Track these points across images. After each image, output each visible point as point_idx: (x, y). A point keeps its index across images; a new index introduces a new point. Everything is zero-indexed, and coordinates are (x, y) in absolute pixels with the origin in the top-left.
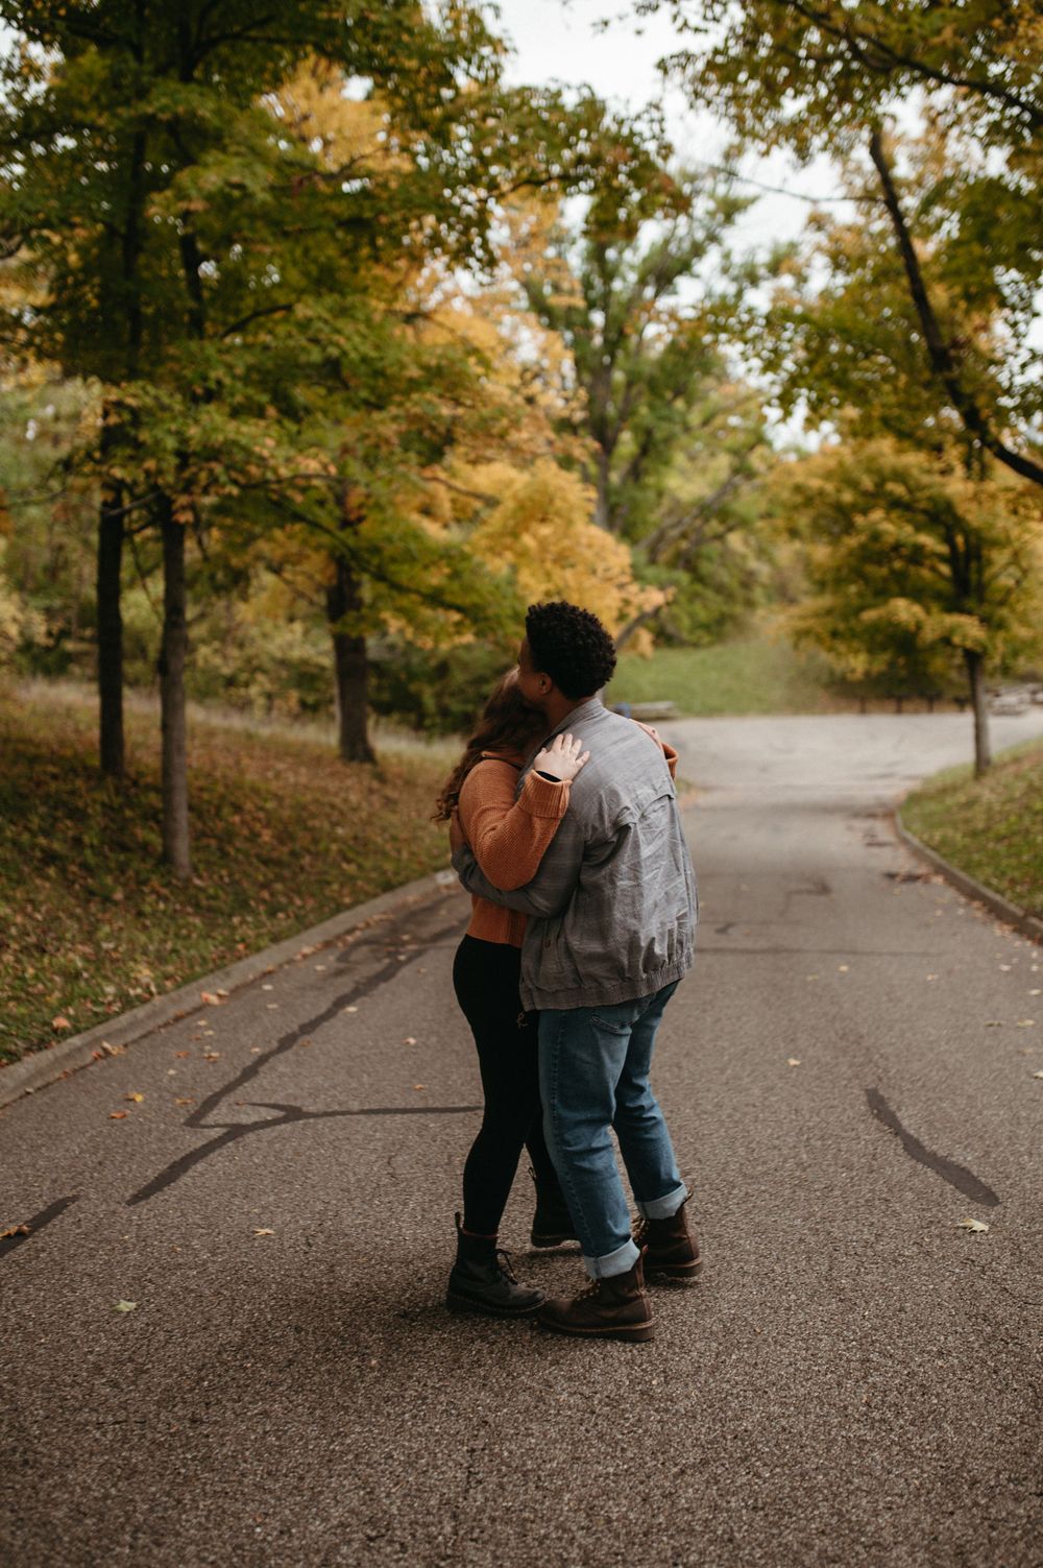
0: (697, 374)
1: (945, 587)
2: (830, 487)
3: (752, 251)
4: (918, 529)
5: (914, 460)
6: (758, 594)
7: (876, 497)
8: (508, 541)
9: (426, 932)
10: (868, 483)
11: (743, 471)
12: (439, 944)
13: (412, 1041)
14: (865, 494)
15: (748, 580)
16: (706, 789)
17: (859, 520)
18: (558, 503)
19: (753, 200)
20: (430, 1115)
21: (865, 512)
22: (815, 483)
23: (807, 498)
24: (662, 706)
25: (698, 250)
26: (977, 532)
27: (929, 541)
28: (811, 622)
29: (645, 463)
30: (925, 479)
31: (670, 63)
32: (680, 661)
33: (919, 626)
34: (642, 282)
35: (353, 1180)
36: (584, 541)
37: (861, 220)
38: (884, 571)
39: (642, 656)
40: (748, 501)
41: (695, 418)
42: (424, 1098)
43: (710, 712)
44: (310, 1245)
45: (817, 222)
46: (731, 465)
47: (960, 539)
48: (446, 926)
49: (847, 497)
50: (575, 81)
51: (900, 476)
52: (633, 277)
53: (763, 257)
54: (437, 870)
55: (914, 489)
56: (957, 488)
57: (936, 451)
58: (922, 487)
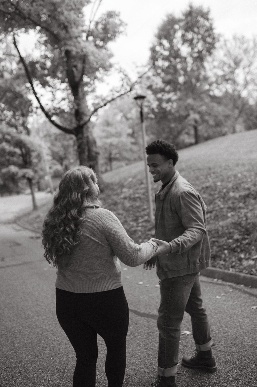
1: (21, 162)
4: (15, 147)
5: (13, 130)
7: (3, 140)
26: (29, 149)
27: (18, 151)
30: (15, 135)
33: (17, 173)
38: (4, 159)
47: (24, 150)
51: (9, 134)
55: (12, 137)
56: (23, 137)
57: (16, 127)
58: (14, 137)
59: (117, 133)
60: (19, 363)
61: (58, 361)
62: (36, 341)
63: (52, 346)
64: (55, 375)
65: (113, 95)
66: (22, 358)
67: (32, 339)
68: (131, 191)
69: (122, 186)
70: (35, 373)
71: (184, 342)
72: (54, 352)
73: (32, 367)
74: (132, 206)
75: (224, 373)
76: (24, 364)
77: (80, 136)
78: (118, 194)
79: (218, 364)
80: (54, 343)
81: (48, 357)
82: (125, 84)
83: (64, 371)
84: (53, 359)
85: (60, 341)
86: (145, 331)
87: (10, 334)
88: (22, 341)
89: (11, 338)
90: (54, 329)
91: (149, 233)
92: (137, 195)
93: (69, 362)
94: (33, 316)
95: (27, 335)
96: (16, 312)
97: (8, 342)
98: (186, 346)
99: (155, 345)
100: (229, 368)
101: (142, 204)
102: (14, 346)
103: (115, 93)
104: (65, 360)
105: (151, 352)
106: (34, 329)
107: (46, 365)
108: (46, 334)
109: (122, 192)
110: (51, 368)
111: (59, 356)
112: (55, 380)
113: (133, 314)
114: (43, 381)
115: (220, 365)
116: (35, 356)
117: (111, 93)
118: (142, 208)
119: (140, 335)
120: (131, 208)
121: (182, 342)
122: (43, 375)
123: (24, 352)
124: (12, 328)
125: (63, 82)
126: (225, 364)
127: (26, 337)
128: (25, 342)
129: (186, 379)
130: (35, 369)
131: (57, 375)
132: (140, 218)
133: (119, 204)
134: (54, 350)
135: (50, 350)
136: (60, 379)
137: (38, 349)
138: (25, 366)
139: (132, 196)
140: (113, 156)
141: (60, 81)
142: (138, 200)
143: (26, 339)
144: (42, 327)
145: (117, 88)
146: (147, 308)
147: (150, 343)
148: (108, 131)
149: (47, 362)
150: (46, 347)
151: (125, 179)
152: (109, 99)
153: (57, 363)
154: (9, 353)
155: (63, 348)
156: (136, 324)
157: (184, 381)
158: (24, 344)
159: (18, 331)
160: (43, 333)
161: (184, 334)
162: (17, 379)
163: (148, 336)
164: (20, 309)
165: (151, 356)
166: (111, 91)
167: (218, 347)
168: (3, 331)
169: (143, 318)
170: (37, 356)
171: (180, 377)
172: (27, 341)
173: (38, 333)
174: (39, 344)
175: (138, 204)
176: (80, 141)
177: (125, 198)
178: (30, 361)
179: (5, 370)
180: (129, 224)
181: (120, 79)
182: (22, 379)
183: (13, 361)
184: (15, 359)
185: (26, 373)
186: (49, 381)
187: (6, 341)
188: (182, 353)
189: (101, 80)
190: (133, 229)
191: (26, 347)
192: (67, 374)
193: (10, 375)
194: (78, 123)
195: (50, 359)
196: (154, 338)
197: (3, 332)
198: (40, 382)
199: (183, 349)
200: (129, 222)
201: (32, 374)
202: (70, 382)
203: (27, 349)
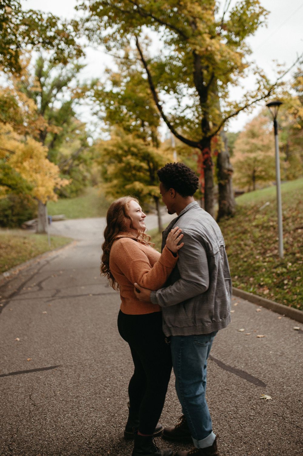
0: (69, 116)
1: (147, 178)
2: (115, 149)
3: (85, 80)
4: (141, 161)
5: (139, 142)
6: (87, 182)
7: (128, 152)
8: (19, 165)
9: (7, 294)
10: (126, 148)
11: (84, 145)
12: (13, 299)
13: (18, 339)
14: (125, 152)
15: (84, 179)
16: (79, 240)
17: (124, 159)
18: (35, 152)
19: (85, 65)
20: (39, 372)
21: (126, 156)
22: (111, 148)
23: (108, 152)
24: (61, 216)
25: (69, 80)
26: (157, 163)
27: (144, 165)
28: (110, 190)
29: (55, 143)
30: (142, 147)
31: (79, 7)
32: (65, 203)
33: (142, 190)
34: (52, 89)
35: (18, 410)
36: (45, 164)
37: (119, 72)
38: (129, 174)
39: (54, 201)
40: (86, 154)
41: (69, 130)
42: (32, 364)
43: (75, 217)
44: (11, 450)
45: (108, 71)
46: (81, 143)
47: (151, 164)
48: (13, 291)
49: (120, 152)
50: (46, 12)
51: (135, 146)
52: (49, 87)
53: (89, 83)
54: (3, 272)
55: (139, 150)
56: (151, 149)
57: (144, 139)
58: (141, 149)
59: (263, 146)
60: (76, 398)
61: (113, 403)
62: (102, 377)
63: (114, 386)
64: (104, 417)
65: (248, 100)
66: (80, 393)
67: (99, 375)
68: (266, 218)
69: (257, 212)
70: (86, 411)
71: (258, 407)
72: (114, 393)
73: (85, 404)
74: (262, 236)
75: (290, 454)
76: (80, 400)
77: (206, 150)
78: (250, 221)
79: (288, 442)
80: (118, 383)
81: (105, 397)
82: (262, 87)
83: (114, 415)
84: (109, 400)
85: (125, 383)
86: (220, 387)
87: (81, 366)
88: (88, 375)
89: (79, 370)
90: (124, 368)
91: (275, 270)
92: (271, 224)
93: (124, 407)
94: (110, 351)
95: (96, 370)
96: (96, 344)
97: (75, 374)
98: (259, 413)
99: (223, 405)
100: (298, 450)
101: (274, 235)
102: (79, 379)
103: (249, 98)
104: (121, 403)
105: (215, 412)
106: (104, 365)
107: (100, 405)
108: (114, 372)
109: (255, 219)
110: (103, 409)
111: (117, 398)
112: (102, 422)
113: (217, 365)
114: (90, 421)
115: (289, 444)
116: (93, 394)
117: (245, 99)
118: (274, 239)
119: (212, 391)
120: (260, 239)
121: (256, 407)
122: (92, 414)
123: (85, 387)
124: (85, 360)
125: (190, 86)
126: (296, 444)
127: (94, 372)
128: (91, 377)
129: (240, 451)
130: (88, 407)
131: (105, 417)
132: (269, 252)
133: (249, 232)
134: (114, 391)
135: (110, 390)
136: (106, 422)
137: (99, 387)
138: (80, 402)
139: (265, 225)
140: (257, 174)
141: (187, 85)
142: (272, 229)
143: (93, 374)
144: (113, 364)
145: (252, 92)
146: (235, 361)
147: (219, 402)
148: (253, 144)
149: (102, 402)
150: (108, 386)
151: (262, 203)
152: (242, 105)
153: (112, 405)
154: (71, 386)
155: (124, 390)
156: (214, 377)
157: (236, 453)
158: (89, 379)
159: (89, 364)
160: (111, 371)
161: (263, 399)
162: (67, 413)
163: (220, 392)
164: (100, 342)
165: (213, 417)
166: (245, 96)
167: (297, 421)
168: (76, 361)
169: (225, 371)
170: (96, 394)
171: (234, 448)
172: (93, 376)
173: (107, 369)
174: (104, 381)
175: (269, 234)
176: (206, 156)
177: (257, 226)
178: (87, 398)
179: (60, 402)
180: (255, 258)
181: (256, 81)
182: (72, 415)
183: (71, 394)
184: (74, 393)
185: (77, 409)
186: (95, 422)
187: (74, 373)
188: (251, 420)
189: (235, 83)
190: (257, 264)
191: (89, 383)
192: (116, 419)
193: (62, 408)
194: (203, 134)
195: (106, 399)
196: (226, 397)
197: (75, 363)
198: (86, 421)
199: (253, 416)
200: (254, 255)
201: (83, 412)
202: (115, 427)
203: (89, 385)
